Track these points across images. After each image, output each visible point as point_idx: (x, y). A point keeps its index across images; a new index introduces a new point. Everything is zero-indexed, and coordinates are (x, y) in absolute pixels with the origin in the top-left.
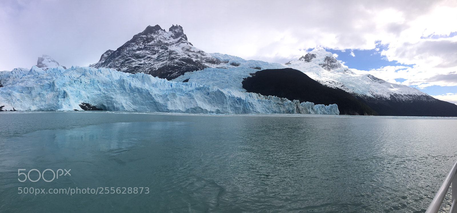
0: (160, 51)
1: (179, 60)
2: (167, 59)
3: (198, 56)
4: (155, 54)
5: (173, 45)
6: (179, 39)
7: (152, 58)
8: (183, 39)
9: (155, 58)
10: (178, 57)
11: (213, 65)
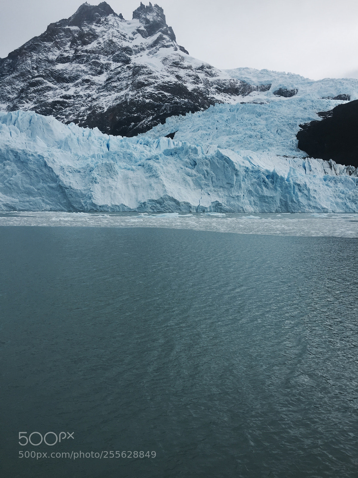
0: (112, 67)
1: (155, 87)
2: (127, 85)
3: (198, 77)
4: (100, 73)
5: (142, 53)
6: (155, 37)
7: (93, 84)
8: (164, 39)
9: (100, 83)
10: (153, 80)
11: (233, 97)
